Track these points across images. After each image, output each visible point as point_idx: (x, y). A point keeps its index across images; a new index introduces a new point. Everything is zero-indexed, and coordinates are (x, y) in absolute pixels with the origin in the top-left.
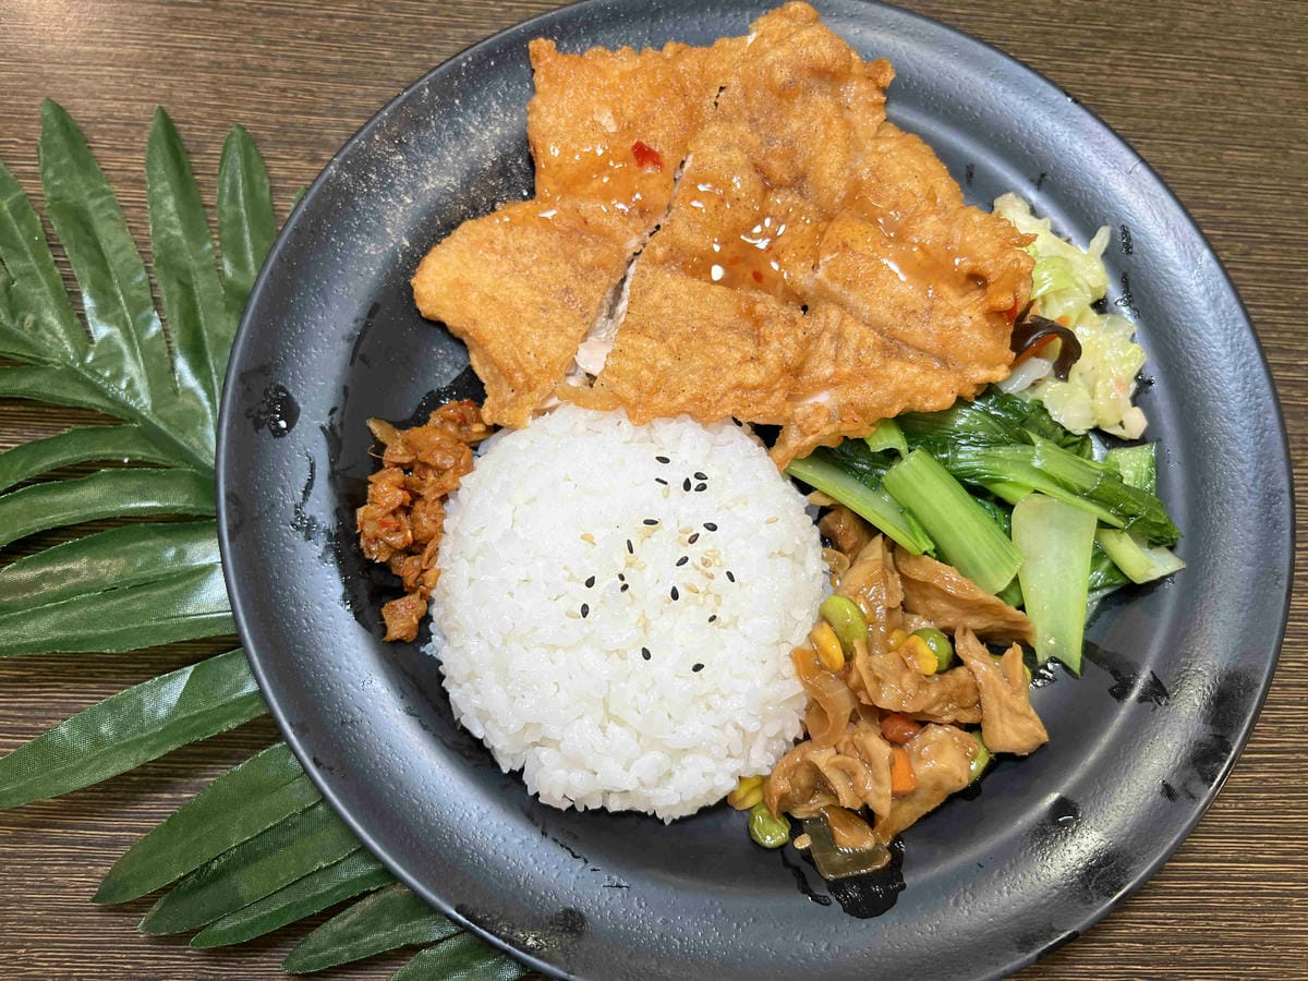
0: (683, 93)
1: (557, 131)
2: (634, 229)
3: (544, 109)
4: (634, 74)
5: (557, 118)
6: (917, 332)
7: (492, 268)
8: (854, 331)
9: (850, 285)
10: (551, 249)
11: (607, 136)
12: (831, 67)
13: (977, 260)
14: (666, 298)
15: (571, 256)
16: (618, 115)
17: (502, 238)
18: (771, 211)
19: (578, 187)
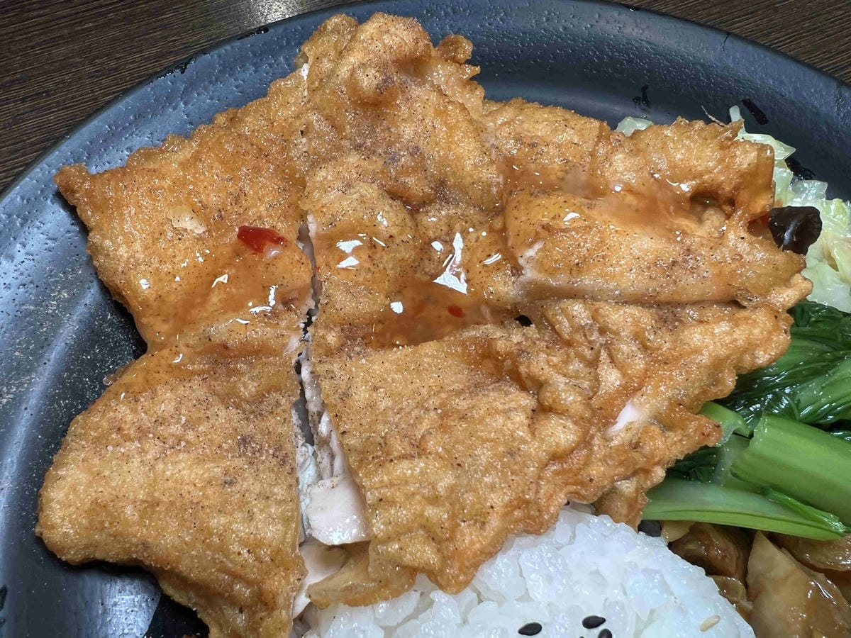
0: (262, 153)
1: (137, 261)
2: (288, 328)
3: (108, 243)
4: (196, 158)
5: (129, 247)
6: (690, 285)
7: (136, 461)
8: (621, 317)
9: (578, 268)
10: (198, 400)
11: (200, 239)
12: (416, 50)
13: (701, 175)
14: (375, 389)
15: (229, 396)
16: (199, 211)
17: (130, 417)
18: (431, 234)
19: (194, 312)
